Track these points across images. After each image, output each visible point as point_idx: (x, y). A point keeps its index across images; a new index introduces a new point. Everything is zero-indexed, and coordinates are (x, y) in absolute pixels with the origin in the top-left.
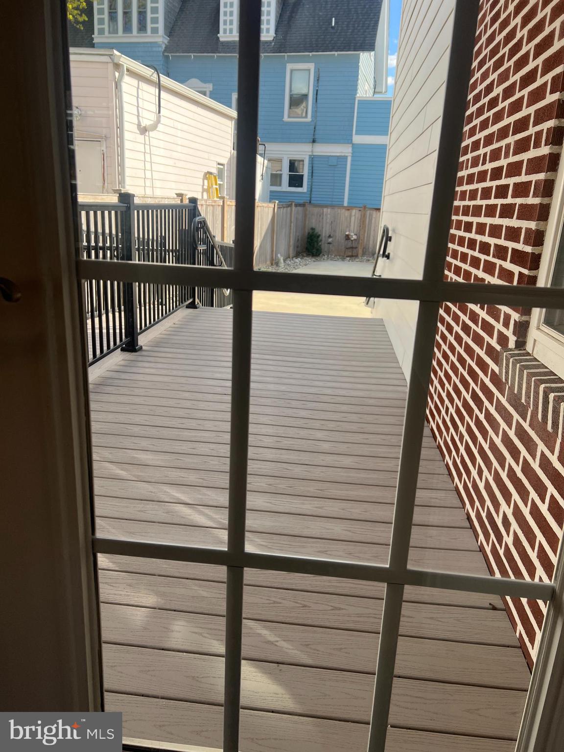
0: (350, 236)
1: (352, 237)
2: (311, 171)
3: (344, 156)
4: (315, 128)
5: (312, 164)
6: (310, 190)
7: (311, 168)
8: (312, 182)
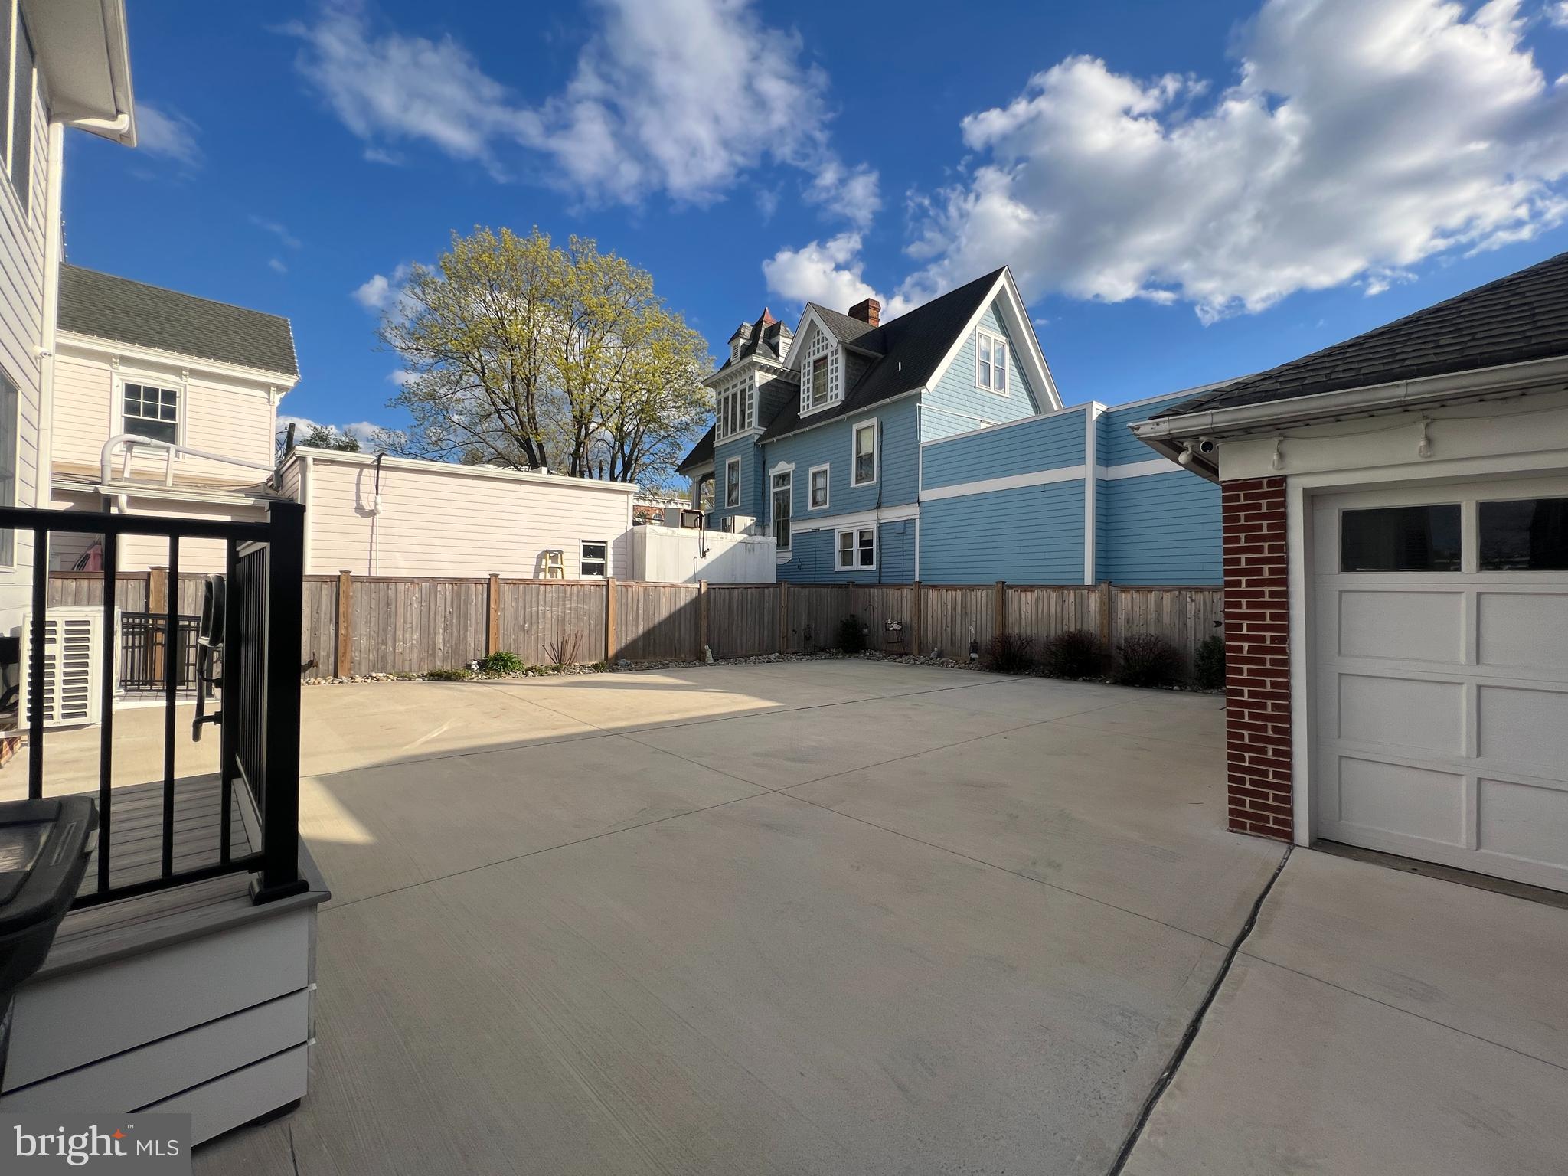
2: (879, 544)
3: (912, 519)
4: (881, 491)
5: (880, 534)
6: (879, 567)
7: (879, 540)
8: (881, 557)
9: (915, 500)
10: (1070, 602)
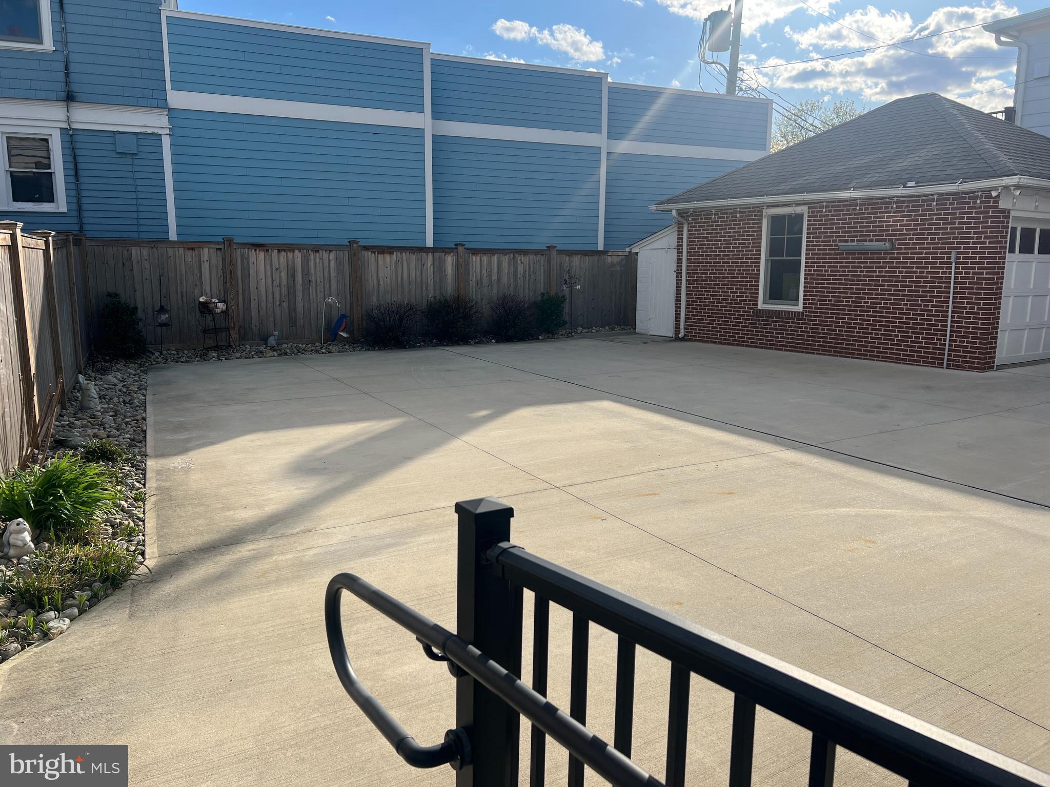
0: (211, 306)
1: (216, 307)
2: (72, 166)
3: (154, 134)
4: (67, 68)
5: (73, 149)
6: (75, 207)
7: (71, 159)
8: (78, 191)
9: (160, 103)
10: (429, 265)
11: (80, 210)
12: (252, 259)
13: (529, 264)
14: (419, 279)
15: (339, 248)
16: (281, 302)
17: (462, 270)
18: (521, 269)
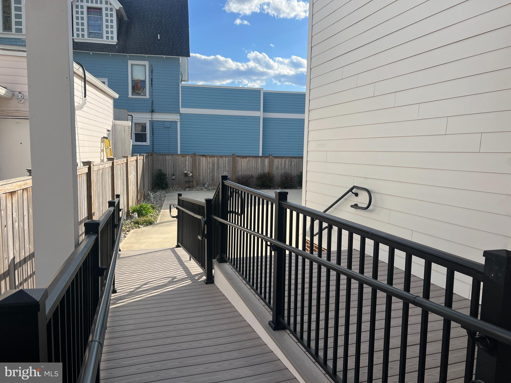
0: (188, 174)
1: (189, 175)
2: (152, 131)
3: (175, 121)
4: (152, 103)
5: (152, 126)
6: (152, 143)
7: (152, 129)
8: (153, 138)
9: (178, 112)
10: (259, 162)
11: (153, 144)
12: (202, 160)
13: (297, 162)
14: (255, 167)
15: (229, 156)
16: (210, 173)
17: (271, 164)
18: (293, 163)
